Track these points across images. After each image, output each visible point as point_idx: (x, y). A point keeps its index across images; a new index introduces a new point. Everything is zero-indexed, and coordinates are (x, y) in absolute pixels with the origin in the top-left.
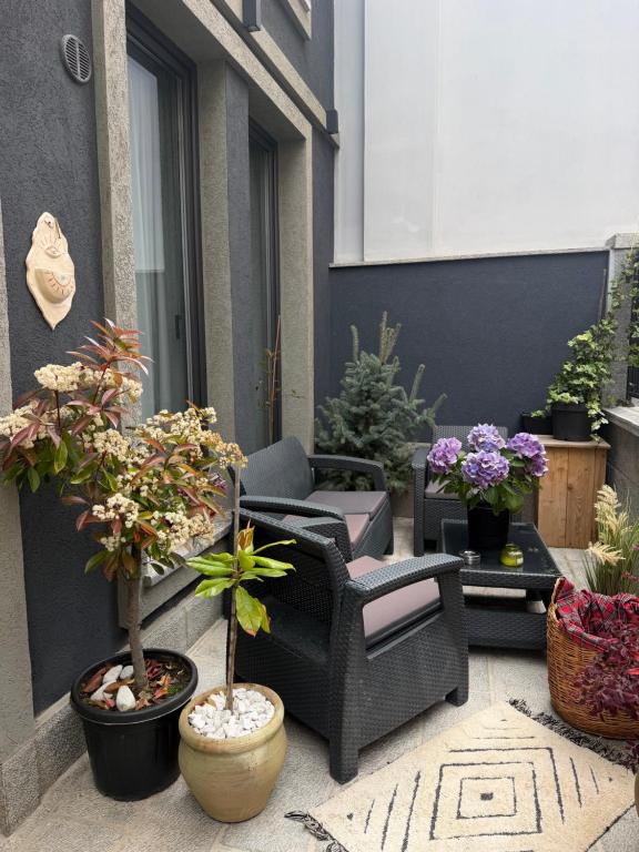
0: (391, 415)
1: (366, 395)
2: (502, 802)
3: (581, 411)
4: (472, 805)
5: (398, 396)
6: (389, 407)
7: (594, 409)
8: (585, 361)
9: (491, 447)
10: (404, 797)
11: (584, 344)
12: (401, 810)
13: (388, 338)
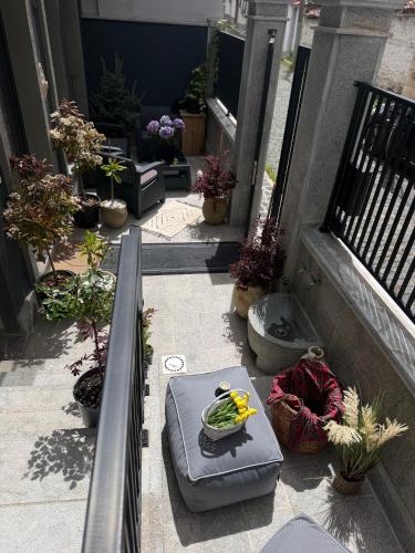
1: (112, 94)
3: (196, 101)
5: (126, 94)
7: (201, 101)
8: (198, 80)
9: (168, 125)
11: (198, 73)
13: (118, 64)
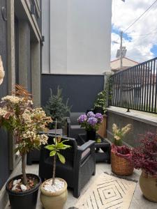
0: (61, 110)
1: (55, 106)
2: (113, 194)
4: (107, 196)
5: (63, 106)
6: (60, 108)
7: (104, 108)
8: (101, 98)
10: (93, 198)
12: (94, 200)
